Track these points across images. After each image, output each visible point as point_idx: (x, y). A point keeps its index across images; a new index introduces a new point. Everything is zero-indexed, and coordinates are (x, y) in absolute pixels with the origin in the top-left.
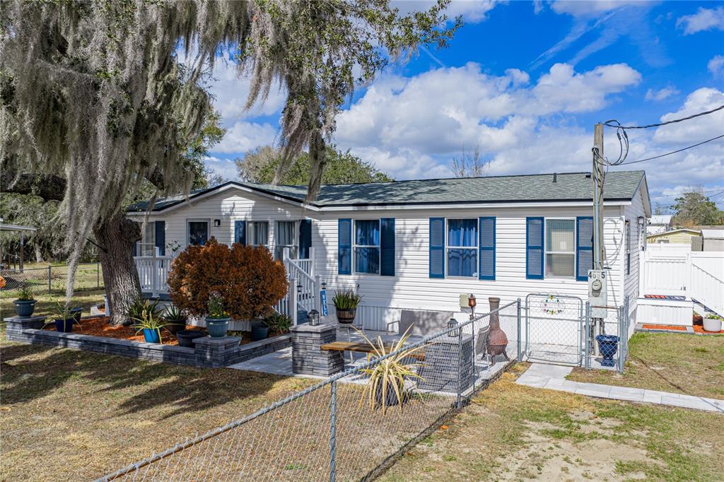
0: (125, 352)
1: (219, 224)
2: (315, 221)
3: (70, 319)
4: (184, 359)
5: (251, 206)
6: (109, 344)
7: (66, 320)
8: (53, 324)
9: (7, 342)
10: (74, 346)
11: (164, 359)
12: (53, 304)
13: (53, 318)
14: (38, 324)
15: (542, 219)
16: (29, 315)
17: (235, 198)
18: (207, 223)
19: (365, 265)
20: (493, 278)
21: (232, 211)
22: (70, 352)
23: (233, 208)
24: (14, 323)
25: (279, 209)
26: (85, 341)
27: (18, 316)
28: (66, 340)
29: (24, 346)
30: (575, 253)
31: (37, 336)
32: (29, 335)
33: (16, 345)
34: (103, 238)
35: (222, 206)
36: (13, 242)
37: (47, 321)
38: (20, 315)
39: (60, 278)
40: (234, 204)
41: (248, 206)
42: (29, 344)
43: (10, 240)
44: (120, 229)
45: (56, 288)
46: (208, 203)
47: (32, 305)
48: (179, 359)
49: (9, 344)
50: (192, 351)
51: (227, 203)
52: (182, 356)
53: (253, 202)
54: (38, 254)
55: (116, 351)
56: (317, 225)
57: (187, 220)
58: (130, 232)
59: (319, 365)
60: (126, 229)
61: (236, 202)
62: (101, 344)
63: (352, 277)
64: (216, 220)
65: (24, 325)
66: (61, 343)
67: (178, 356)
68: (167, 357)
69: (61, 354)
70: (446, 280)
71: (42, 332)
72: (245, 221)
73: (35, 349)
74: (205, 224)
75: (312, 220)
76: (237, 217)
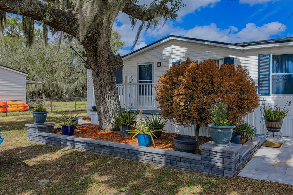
0: (124, 154)
1: (160, 65)
2: (237, 58)
3: (72, 126)
4: (189, 165)
5: (185, 51)
6: (110, 147)
7: (70, 126)
8: (60, 128)
9: (27, 142)
10: (80, 148)
11: (166, 163)
12: (54, 118)
13: (60, 125)
14: (50, 129)
16: (42, 122)
17: (172, 47)
18: (151, 65)
19: (281, 88)
21: (170, 56)
22: (76, 153)
23: (171, 54)
24: (33, 128)
25: (207, 51)
26: (88, 143)
27: (35, 123)
28: (74, 142)
29: (39, 146)
31: (50, 138)
32: (44, 137)
33: (34, 145)
34: (97, 64)
35: (164, 53)
36: (33, 92)
37: (56, 127)
38: (37, 123)
39: (55, 106)
40: (172, 51)
41: (183, 51)
42: (43, 144)
43: (32, 91)
44: (109, 58)
45: (54, 110)
46: (152, 51)
47: (45, 115)
48: (183, 164)
49: (29, 143)
50: (198, 157)
51: (166, 51)
52: (185, 162)
53: (186, 48)
54: (44, 97)
55: (117, 152)
56: (239, 61)
57: (137, 64)
58: (115, 61)
60: (112, 59)
61: (173, 50)
62: (102, 146)
63: (270, 97)
64: (158, 63)
65: (40, 129)
66: (69, 144)
67: (181, 161)
68: (169, 161)
69: (69, 154)
71: (52, 135)
72: (179, 62)
73: (48, 148)
74: (150, 66)
75: (235, 57)
76: (174, 60)
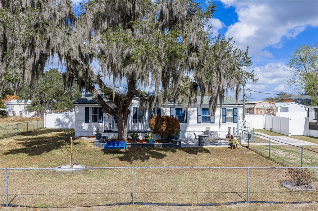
15: (226, 108)
17: (133, 100)
20: (214, 123)
30: (233, 116)
56: (163, 109)
59: (208, 144)
67: (167, 145)
70: (201, 124)
72: (137, 108)
76: (134, 106)
